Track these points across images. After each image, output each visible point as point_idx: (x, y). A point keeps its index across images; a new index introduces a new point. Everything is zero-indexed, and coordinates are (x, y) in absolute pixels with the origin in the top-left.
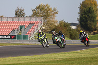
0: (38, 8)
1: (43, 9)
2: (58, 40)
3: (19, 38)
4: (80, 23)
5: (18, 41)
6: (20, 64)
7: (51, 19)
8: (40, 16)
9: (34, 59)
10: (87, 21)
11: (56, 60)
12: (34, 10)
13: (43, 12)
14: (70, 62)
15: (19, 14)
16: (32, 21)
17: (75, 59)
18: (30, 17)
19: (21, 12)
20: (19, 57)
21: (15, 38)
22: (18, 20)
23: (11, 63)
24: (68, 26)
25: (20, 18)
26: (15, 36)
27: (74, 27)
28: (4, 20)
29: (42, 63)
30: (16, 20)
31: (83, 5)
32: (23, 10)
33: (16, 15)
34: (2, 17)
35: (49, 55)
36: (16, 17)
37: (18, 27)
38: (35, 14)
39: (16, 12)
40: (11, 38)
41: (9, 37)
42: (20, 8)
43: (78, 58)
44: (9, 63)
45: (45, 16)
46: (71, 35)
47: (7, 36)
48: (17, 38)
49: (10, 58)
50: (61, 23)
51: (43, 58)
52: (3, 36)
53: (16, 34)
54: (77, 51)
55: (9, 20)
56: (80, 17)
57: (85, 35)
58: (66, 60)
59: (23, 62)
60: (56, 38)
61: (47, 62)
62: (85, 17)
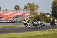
0: (28, 5)
1: (31, 5)
2: (36, 24)
3: (17, 22)
4: (52, 13)
5: (16, 24)
6: (17, 37)
7: (35, 11)
8: (29, 9)
9: (25, 34)
10: (56, 12)
11: (38, 35)
12: (25, 6)
13: (31, 7)
14: (46, 36)
15: (17, 8)
16: (24, 12)
17: (49, 35)
18: (23, 10)
19: (18, 7)
20: (17, 33)
21: (14, 22)
22: (16, 12)
23: (12, 37)
24: (45, 15)
25: (17, 11)
26: (14, 21)
27: (48, 16)
28: (8, 12)
29: (30, 37)
30: (15, 12)
31: (54, 3)
32: (19, 6)
33: (15, 9)
34: (7, 10)
35: (34, 32)
36: (15, 10)
37: (16, 16)
38: (26, 8)
39: (15, 7)
40: (12, 22)
41: (11, 22)
42: (17, 5)
43: (51, 34)
44: (11, 37)
45: (32, 9)
46: (47, 21)
47: (9, 21)
48: (15, 22)
49: (11, 34)
50: (41, 13)
51: (30, 34)
52: (7, 21)
53: (15, 20)
54: (50, 30)
55: (11, 12)
56: (52, 10)
57: (53, 20)
58: (44, 35)
59: (19, 36)
60: (35, 22)
61: (33, 36)
62: (55, 10)
